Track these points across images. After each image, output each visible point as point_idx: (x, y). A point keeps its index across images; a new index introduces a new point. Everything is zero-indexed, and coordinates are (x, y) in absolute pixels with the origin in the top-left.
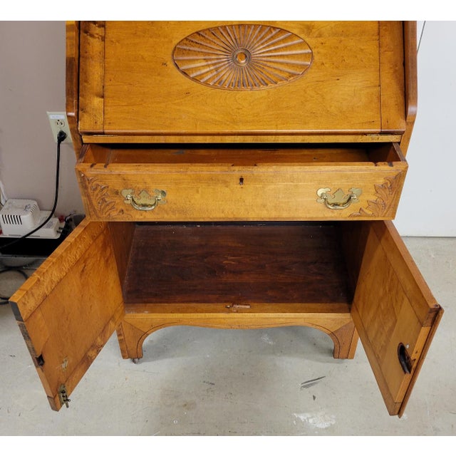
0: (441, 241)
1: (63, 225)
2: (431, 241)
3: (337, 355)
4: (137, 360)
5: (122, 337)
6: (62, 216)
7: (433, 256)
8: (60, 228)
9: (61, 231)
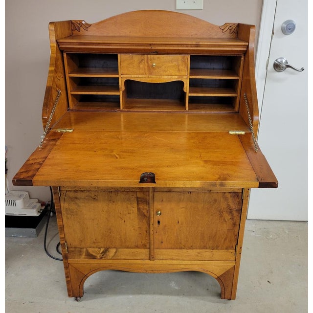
0: (292, 224)
1: (43, 208)
2: (285, 223)
3: (223, 296)
4: (78, 298)
5: (69, 279)
6: (44, 203)
7: (287, 233)
8: (41, 210)
9: (41, 211)
